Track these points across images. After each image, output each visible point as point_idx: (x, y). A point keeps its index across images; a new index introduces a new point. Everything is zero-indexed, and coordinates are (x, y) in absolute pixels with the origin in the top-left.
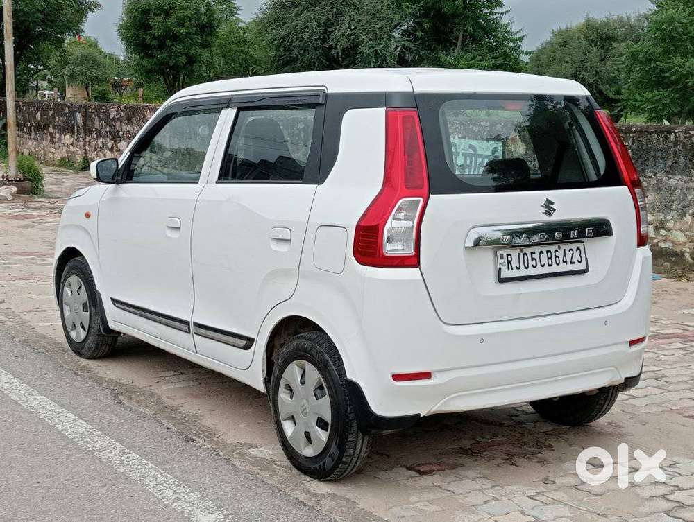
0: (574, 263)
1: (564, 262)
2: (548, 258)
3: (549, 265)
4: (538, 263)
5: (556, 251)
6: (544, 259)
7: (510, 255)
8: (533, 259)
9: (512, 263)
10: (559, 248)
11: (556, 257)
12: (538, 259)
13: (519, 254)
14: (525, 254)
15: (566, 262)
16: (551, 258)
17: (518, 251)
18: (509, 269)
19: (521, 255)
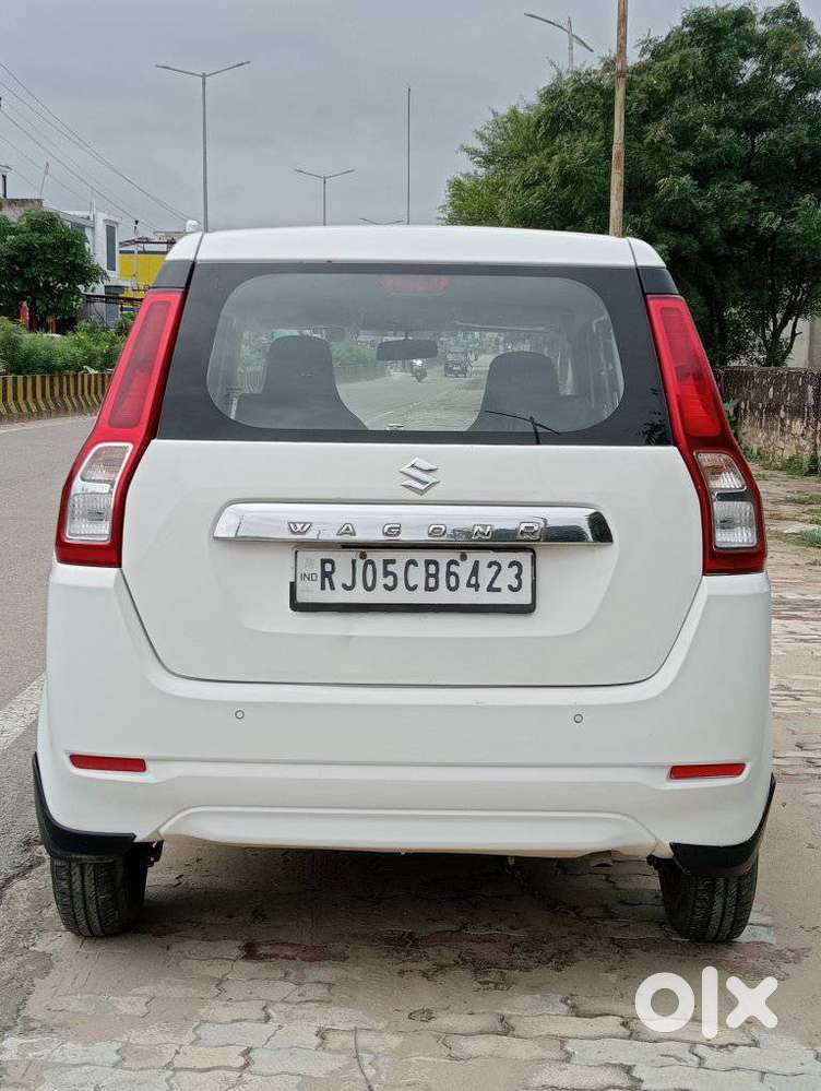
0: (499, 590)
1: (469, 585)
2: (428, 576)
3: (428, 588)
4: (401, 583)
5: (453, 562)
6: (417, 576)
7: (331, 562)
8: (386, 573)
9: (334, 576)
10: (464, 557)
11: (449, 574)
12: (401, 576)
13: (354, 562)
14: (372, 563)
15: (477, 587)
16: (436, 576)
17: (354, 554)
18: (323, 588)
19: (360, 563)
